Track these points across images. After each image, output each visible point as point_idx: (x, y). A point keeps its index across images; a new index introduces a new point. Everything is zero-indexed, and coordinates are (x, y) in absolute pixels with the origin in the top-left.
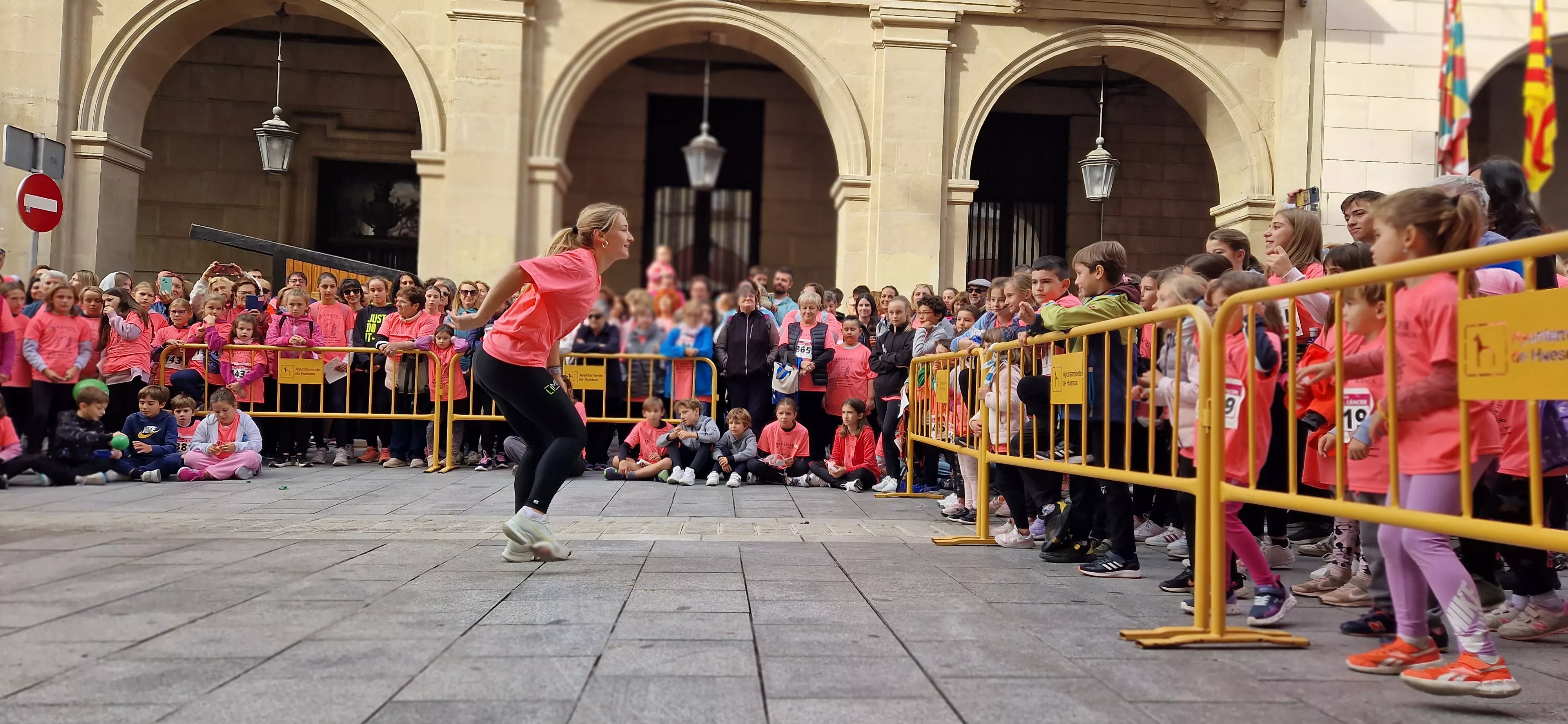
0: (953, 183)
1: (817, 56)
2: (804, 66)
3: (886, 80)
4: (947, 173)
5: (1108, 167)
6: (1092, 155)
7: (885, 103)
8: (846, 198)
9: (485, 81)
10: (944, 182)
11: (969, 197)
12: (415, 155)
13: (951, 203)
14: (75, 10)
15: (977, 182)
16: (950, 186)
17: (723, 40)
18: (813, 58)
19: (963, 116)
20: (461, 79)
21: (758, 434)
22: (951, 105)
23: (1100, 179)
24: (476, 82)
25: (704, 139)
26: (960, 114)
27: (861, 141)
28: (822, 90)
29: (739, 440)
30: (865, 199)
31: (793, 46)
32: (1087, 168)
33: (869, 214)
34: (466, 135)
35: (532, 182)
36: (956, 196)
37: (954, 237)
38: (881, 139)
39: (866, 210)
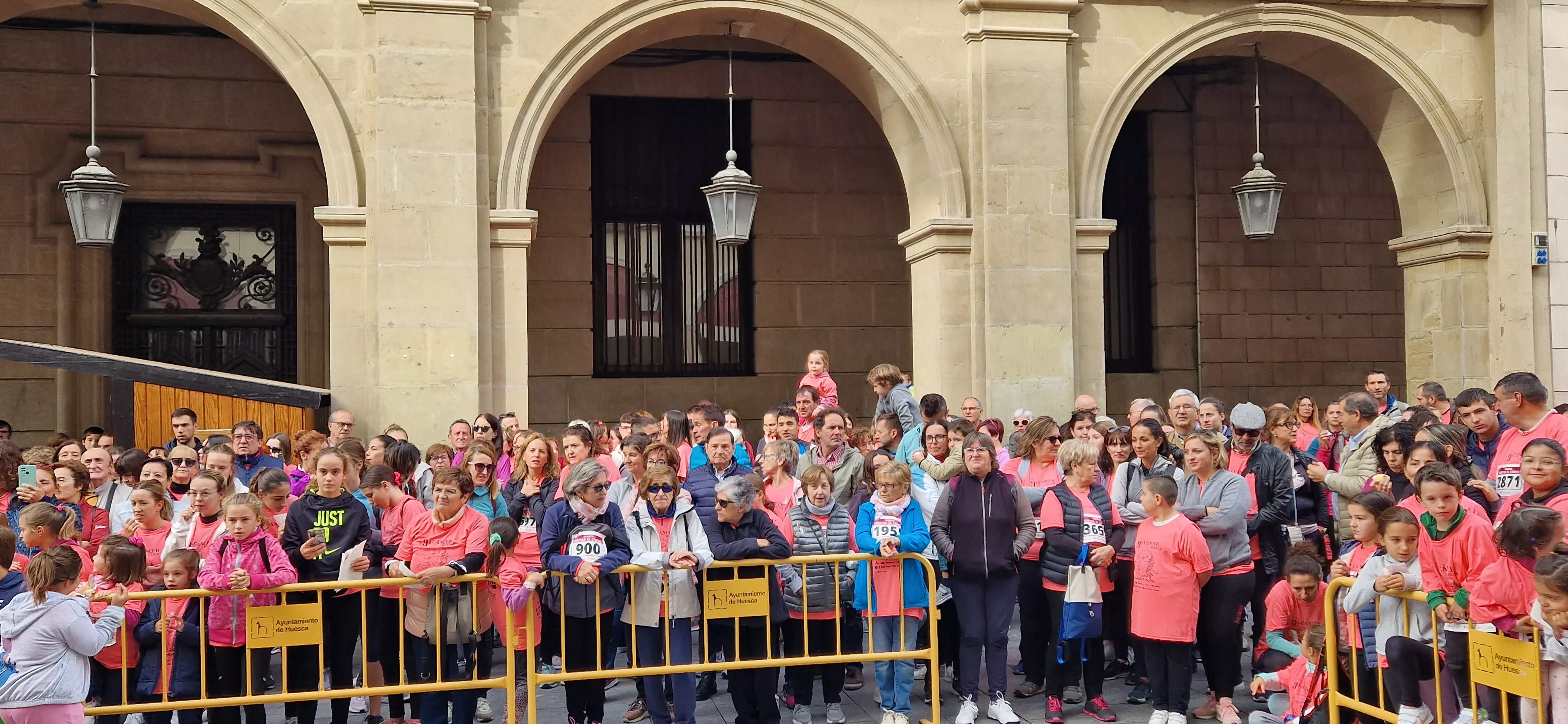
0: (1083, 224)
2: (871, 67)
3: (989, 88)
4: (1075, 210)
5: (1276, 194)
6: (1250, 178)
7: (988, 116)
8: (938, 250)
9: (422, 102)
10: (1073, 223)
11: (1104, 243)
13: (1083, 252)
15: (1113, 222)
16: (1080, 228)
17: (746, 31)
19: (1091, 132)
20: (385, 99)
22: (1074, 116)
23: (1265, 210)
24: (410, 103)
25: (731, 171)
30: (965, 251)
31: (857, 40)
32: (1246, 196)
33: (974, 272)
34: (395, 181)
35: (496, 246)
36: (1087, 242)
37: (1086, 298)
38: (985, 167)
39: (967, 266)
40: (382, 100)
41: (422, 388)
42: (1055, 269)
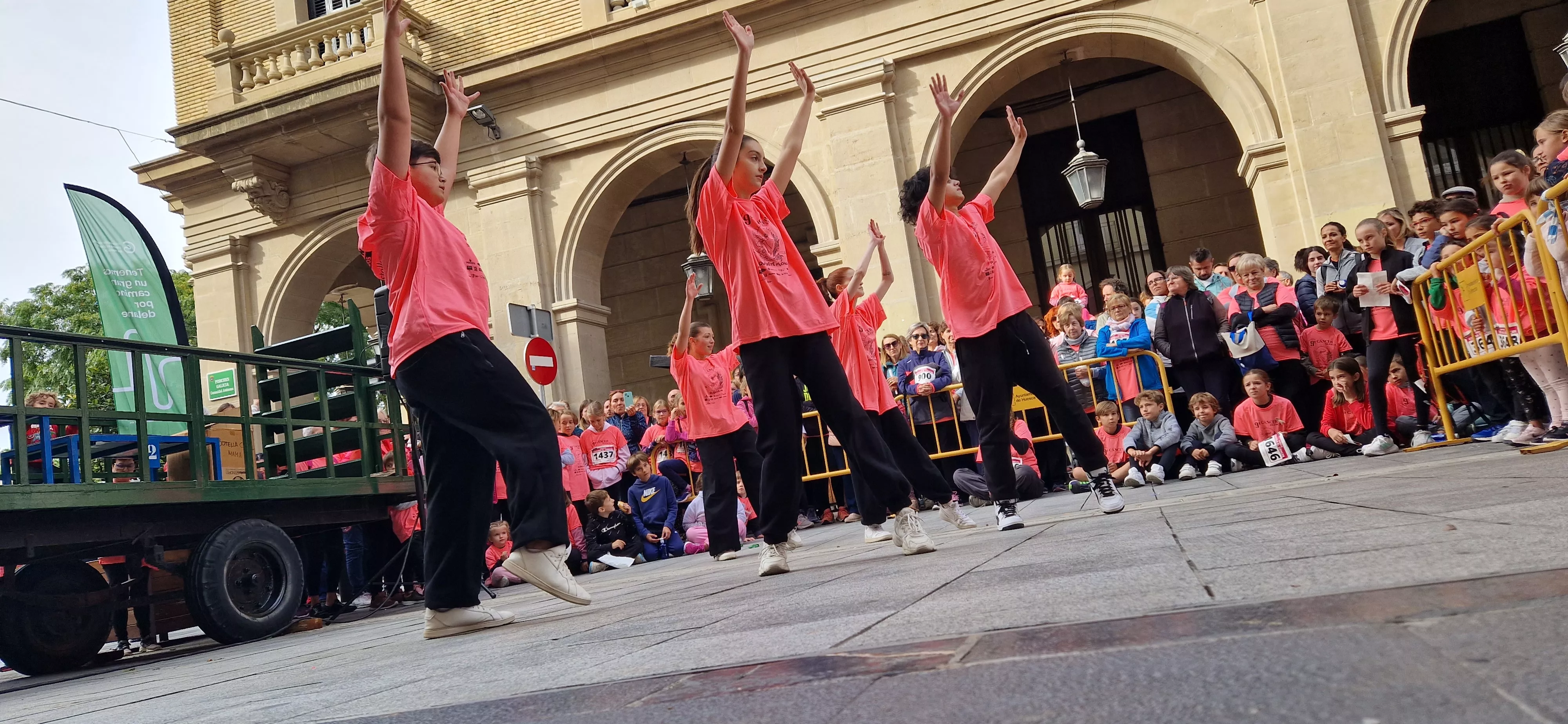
0: (1389, 117)
1: (1188, 32)
2: (1176, 49)
3: (1277, 33)
4: (1379, 106)
7: (1281, 56)
8: (1259, 170)
10: (1378, 119)
11: (1417, 126)
12: (814, 249)
14: (537, 205)
16: (1387, 121)
17: (1080, 55)
18: (1185, 37)
19: (1384, 41)
20: (840, 169)
21: (1230, 416)
22: (1364, 33)
25: (1082, 155)
26: (1380, 40)
27: (1262, 104)
28: (1203, 66)
29: (1210, 426)
30: (1283, 164)
31: (1159, 33)
33: (1292, 179)
34: (852, 218)
36: (1398, 131)
37: (1408, 177)
38: (1286, 95)
39: (1287, 175)
42: (1368, 159)
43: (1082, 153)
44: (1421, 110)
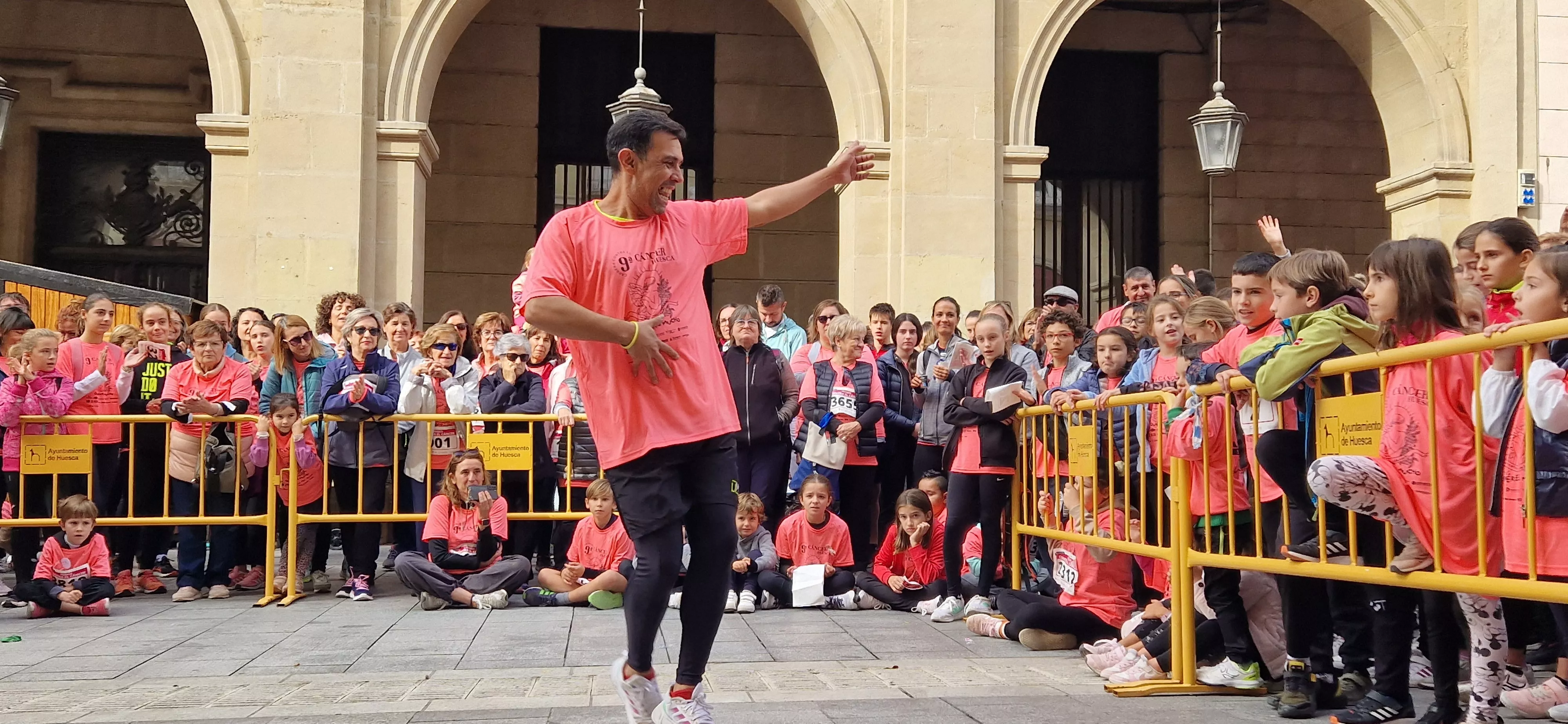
0: (1011, 150)
4: (1002, 136)
5: (1234, 125)
6: (1209, 107)
7: (909, 34)
9: (309, 8)
10: (998, 150)
11: (1035, 171)
12: (202, 120)
13: (1010, 180)
15: (1046, 149)
16: (1008, 155)
19: (1024, 53)
22: (1005, 36)
23: (1222, 142)
24: (296, 9)
26: (1020, 49)
27: (875, 91)
28: (815, 16)
30: (883, 177)
32: (1202, 127)
33: (889, 198)
34: (279, 88)
35: (383, 158)
36: (1017, 171)
37: (1015, 231)
38: (904, 87)
39: (885, 193)
40: (268, 6)
41: (299, 301)
42: (977, 197)
43: (639, 88)
44: (1043, 152)
